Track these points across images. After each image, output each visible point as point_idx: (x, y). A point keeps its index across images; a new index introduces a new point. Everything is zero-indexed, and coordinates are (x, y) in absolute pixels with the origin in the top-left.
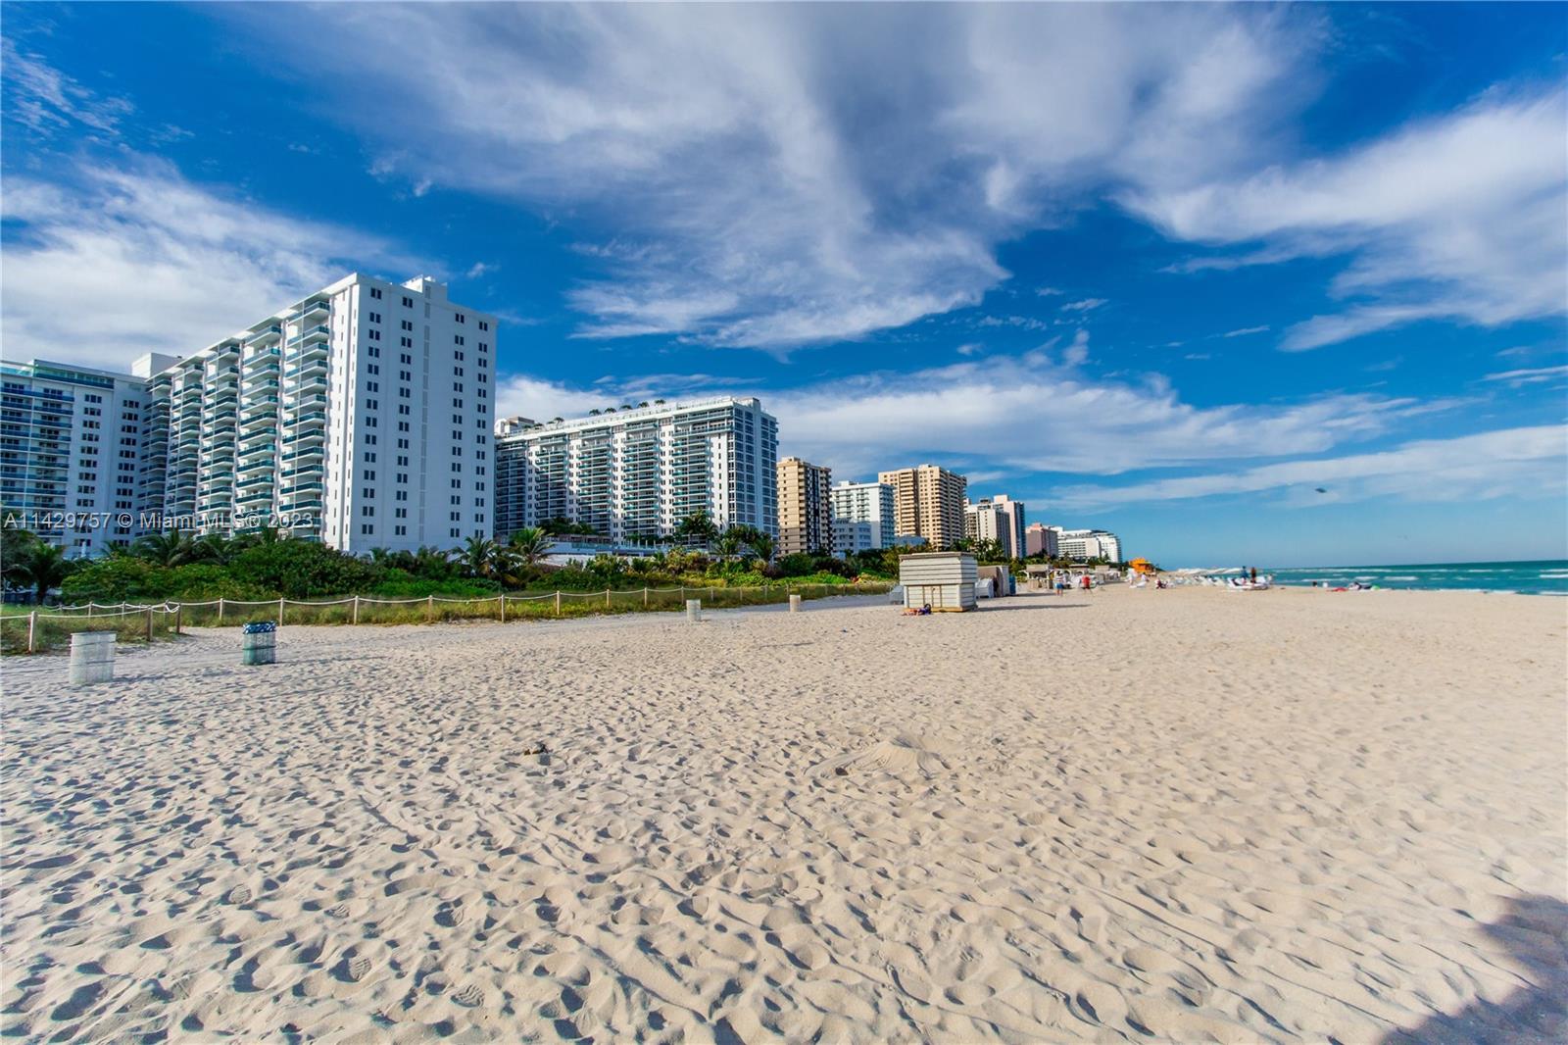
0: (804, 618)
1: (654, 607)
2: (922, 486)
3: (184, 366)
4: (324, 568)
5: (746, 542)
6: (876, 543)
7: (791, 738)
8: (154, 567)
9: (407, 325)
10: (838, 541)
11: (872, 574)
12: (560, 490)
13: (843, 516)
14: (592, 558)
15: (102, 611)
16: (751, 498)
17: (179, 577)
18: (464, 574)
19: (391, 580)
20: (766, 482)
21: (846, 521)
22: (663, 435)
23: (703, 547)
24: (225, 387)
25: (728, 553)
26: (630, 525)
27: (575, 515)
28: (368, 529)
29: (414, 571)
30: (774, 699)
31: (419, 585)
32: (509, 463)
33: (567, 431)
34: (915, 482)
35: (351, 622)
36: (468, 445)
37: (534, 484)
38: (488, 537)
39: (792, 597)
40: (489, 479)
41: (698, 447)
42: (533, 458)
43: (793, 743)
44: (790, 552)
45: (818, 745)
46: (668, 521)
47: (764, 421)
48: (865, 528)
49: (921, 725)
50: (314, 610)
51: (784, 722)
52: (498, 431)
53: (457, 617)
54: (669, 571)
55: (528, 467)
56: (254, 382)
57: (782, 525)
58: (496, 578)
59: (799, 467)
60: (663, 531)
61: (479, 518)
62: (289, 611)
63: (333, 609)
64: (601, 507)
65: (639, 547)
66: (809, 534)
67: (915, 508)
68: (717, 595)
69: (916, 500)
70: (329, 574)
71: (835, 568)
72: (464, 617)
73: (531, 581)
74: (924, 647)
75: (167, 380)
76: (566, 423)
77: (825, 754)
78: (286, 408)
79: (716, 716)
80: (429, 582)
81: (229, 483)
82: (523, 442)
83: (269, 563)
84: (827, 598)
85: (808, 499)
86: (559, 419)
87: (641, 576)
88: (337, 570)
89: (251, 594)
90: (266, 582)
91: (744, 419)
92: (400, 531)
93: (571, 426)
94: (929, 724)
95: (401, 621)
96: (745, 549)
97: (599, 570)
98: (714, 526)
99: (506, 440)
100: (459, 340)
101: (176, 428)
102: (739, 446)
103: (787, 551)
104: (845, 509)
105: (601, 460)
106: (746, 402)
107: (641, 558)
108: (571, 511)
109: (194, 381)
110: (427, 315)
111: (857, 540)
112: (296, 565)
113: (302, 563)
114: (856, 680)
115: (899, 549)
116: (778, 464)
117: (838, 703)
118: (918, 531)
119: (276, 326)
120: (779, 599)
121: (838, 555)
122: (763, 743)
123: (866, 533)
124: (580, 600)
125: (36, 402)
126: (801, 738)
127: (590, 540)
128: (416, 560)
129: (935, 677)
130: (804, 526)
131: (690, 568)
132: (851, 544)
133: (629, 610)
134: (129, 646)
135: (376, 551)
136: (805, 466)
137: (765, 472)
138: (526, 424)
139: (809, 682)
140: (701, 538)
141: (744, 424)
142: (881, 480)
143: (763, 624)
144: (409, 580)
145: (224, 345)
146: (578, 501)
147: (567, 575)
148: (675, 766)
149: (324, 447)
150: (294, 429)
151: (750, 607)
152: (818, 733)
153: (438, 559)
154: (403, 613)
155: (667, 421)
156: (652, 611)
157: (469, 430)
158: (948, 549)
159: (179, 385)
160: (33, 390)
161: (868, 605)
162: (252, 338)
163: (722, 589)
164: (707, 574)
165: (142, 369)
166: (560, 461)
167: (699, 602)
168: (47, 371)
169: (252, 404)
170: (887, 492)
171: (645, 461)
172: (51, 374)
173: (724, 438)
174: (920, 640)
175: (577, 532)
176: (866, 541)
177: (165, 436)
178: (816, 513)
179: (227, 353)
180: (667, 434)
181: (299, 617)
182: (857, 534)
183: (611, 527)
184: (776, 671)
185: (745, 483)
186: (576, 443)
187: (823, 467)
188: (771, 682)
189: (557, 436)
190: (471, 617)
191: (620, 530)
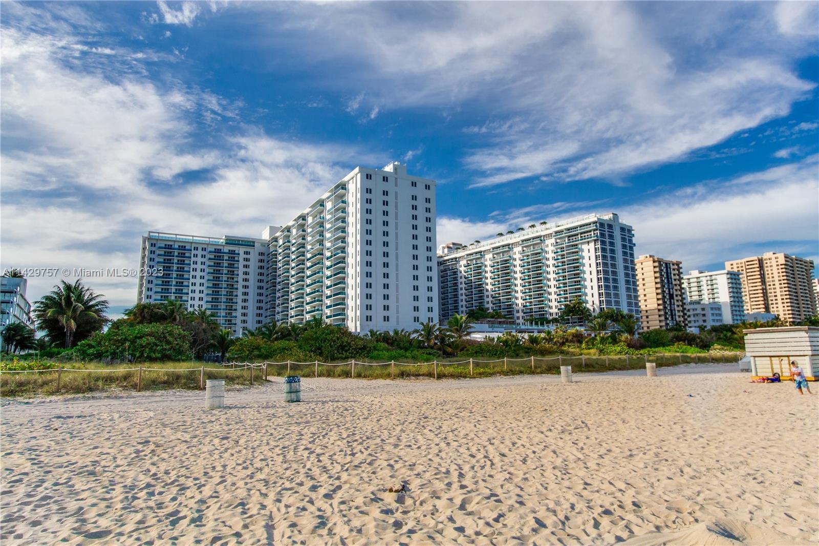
0: (658, 382)
1: (539, 370)
2: (767, 270)
3: (283, 231)
4: (343, 342)
5: (613, 321)
6: (727, 318)
7: (607, 505)
8: (265, 342)
9: (385, 193)
10: (692, 318)
11: (725, 345)
12: (480, 288)
13: (695, 298)
14: (501, 335)
15: (240, 366)
16: (616, 288)
17: (276, 347)
18: (420, 346)
19: (378, 350)
20: (627, 275)
21: (698, 302)
22: (547, 246)
23: (581, 325)
24: (300, 241)
25: (599, 330)
26: (528, 311)
27: (490, 305)
28: (369, 318)
29: (392, 344)
30: (606, 460)
31: (394, 353)
32: (447, 272)
33: (482, 249)
34: (761, 267)
35: (351, 377)
36: (422, 263)
37: (463, 286)
38: (436, 320)
39: (648, 365)
40: (435, 284)
41: (573, 253)
42: (462, 269)
43: (607, 512)
44: (651, 328)
45: (630, 517)
46: (554, 307)
47: (623, 229)
48: (716, 308)
49: (750, 507)
50: (332, 368)
51: (606, 486)
52: (439, 252)
53: (409, 375)
54: (555, 344)
55: (459, 275)
56: (313, 236)
57: (643, 307)
58: (439, 349)
59: (654, 262)
60: (551, 314)
61: (430, 309)
62: (320, 368)
63: (342, 368)
64: (507, 299)
65: (534, 327)
66: (666, 313)
67: (763, 289)
68: (588, 362)
69: (763, 282)
70: (345, 346)
71: (690, 340)
72: (413, 375)
73: (461, 351)
74: (768, 416)
75: (276, 240)
76: (482, 243)
77: (635, 529)
78: (328, 249)
79: (549, 473)
80: (399, 351)
81: (303, 294)
82: (456, 258)
83: (316, 339)
84: (681, 366)
85: (663, 286)
86: (477, 242)
87: (532, 348)
88: (349, 344)
89: (307, 358)
90: (314, 351)
91: (606, 230)
92: (386, 319)
93: (485, 246)
94: (759, 508)
95: (377, 377)
96: (612, 327)
97: (506, 343)
98: (588, 310)
99: (446, 258)
100: (414, 198)
101: (280, 265)
102: (603, 250)
103: (648, 327)
104: (697, 293)
105: (506, 267)
106: (607, 216)
107: (535, 334)
108: (488, 303)
109: (287, 239)
110: (396, 185)
111: (709, 318)
112: (329, 341)
113: (332, 339)
114: (690, 446)
115: (750, 324)
116: (636, 261)
117: (665, 470)
118: (767, 308)
119: (322, 203)
120: (637, 366)
121: (693, 330)
122: (578, 508)
123: (717, 312)
124: (487, 365)
125: (226, 258)
126: (615, 506)
127: (500, 323)
128: (393, 337)
129: (775, 450)
130: (661, 307)
131: (571, 341)
132: (704, 321)
133: (521, 372)
134: (242, 387)
135: (371, 331)
136: (659, 261)
137: (626, 268)
138: (457, 247)
139: (643, 444)
140: (578, 319)
141: (607, 233)
142: (728, 267)
143: (621, 387)
144: (388, 350)
145: (299, 217)
146: (492, 295)
147: (483, 346)
148: (492, 522)
149: (346, 270)
150: (331, 261)
151: (615, 372)
152: (634, 504)
153: (405, 336)
154: (378, 372)
155: (549, 236)
156: (538, 373)
157: (422, 253)
158: (799, 324)
159: (281, 242)
160: (225, 251)
161: (719, 372)
162: (311, 211)
163: (594, 357)
164: (584, 345)
165: (266, 236)
166: (479, 270)
167: (570, 368)
168: (230, 241)
169: (312, 249)
170: (734, 278)
171: (536, 266)
172: (231, 242)
173: (592, 245)
174: (764, 408)
175: (492, 317)
176: (718, 318)
177: (275, 270)
178: (671, 297)
179: (301, 221)
180: (550, 245)
181: (325, 372)
182: (709, 312)
183: (515, 313)
184: (617, 431)
185: (611, 277)
186: (489, 256)
187: (674, 261)
188: (609, 441)
189: (476, 253)
190: (417, 375)
191: (521, 314)
